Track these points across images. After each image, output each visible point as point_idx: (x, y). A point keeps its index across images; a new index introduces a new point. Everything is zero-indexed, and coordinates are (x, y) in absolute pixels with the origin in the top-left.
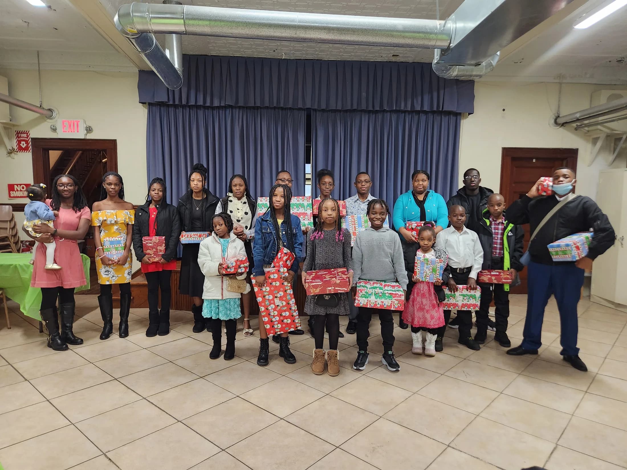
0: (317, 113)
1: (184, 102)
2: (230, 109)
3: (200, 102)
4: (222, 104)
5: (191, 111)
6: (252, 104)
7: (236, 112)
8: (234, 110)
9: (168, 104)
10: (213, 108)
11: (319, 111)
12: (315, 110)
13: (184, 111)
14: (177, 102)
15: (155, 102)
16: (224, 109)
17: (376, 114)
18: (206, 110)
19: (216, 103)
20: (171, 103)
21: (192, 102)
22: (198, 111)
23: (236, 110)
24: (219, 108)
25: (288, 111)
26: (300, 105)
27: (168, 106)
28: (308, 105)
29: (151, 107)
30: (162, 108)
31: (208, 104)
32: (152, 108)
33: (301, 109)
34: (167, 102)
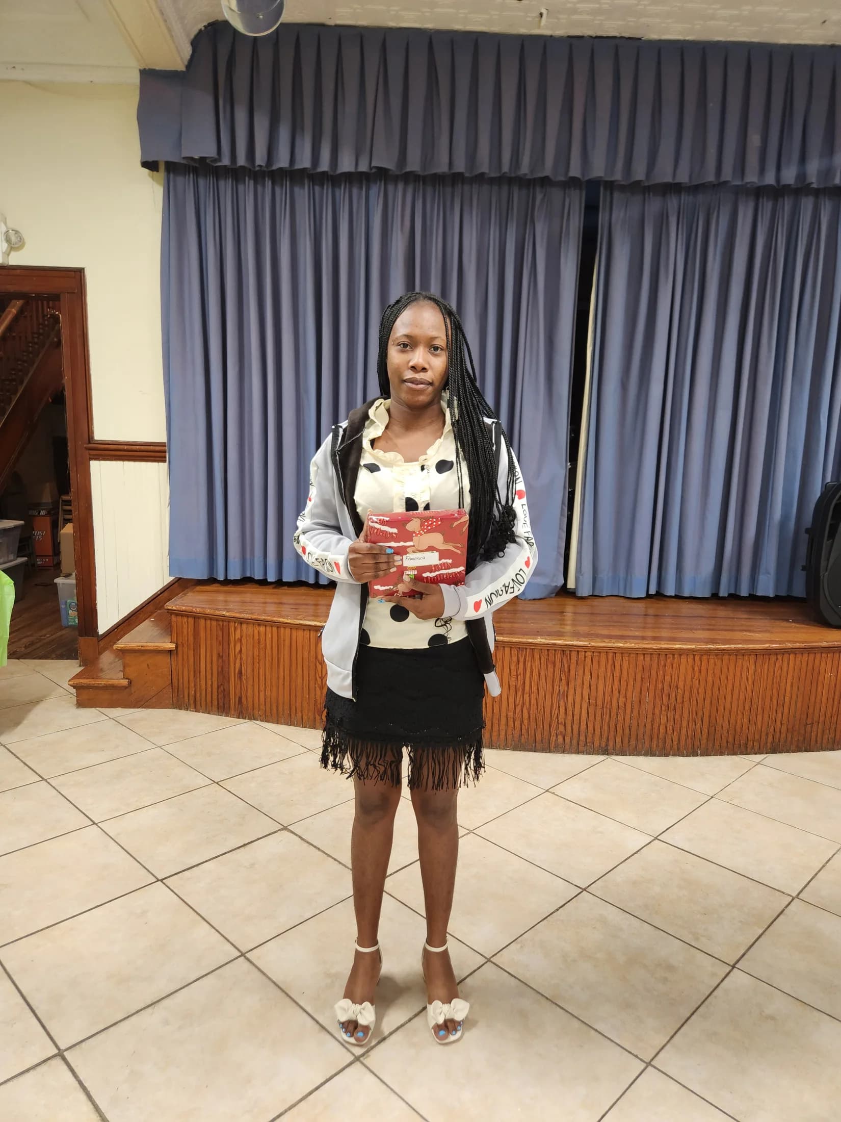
0: (616, 195)
1: (260, 159)
2: (381, 182)
3: (304, 161)
4: (363, 167)
5: (278, 190)
6: (442, 167)
8: (391, 188)
9: (216, 167)
10: (334, 179)
11: (623, 188)
12: (610, 186)
13: (259, 188)
14: (241, 161)
15: (184, 158)
16: (364, 182)
17: (776, 200)
18: (317, 188)
19: (346, 165)
20: (226, 161)
21: (282, 161)
22: (297, 190)
23: (396, 185)
24: (351, 178)
25: (538, 189)
26: (575, 171)
27: (219, 173)
28: (598, 170)
29: (172, 175)
30: (201, 182)
31: (324, 166)
32: (175, 182)
33: (573, 182)
34: (215, 160)
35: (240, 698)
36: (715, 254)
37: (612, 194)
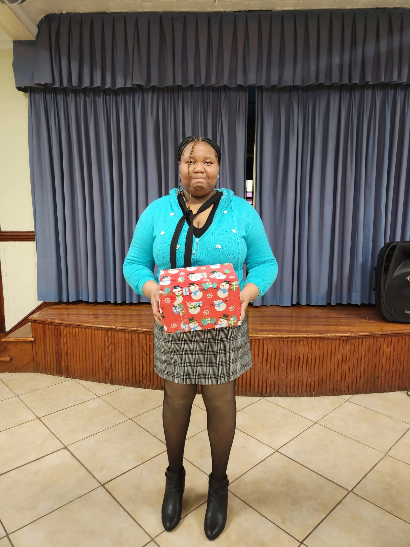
0: (265, 93)
2: (140, 92)
3: (98, 83)
4: (129, 85)
5: (87, 99)
6: (169, 83)
7: (149, 96)
8: (145, 95)
9: (53, 88)
10: (115, 92)
11: (268, 90)
12: (261, 89)
13: (78, 98)
14: (65, 84)
15: (36, 84)
16: (131, 93)
17: (351, 92)
18: (107, 97)
19: (120, 84)
20: (57, 85)
21: (86, 83)
22: (97, 98)
23: (148, 94)
24: (124, 91)
25: (222, 92)
26: (240, 81)
27: (55, 91)
28: (252, 80)
29: (32, 94)
30: (48, 97)
31: (108, 85)
32: (34, 97)
33: (240, 88)
34: (52, 85)
35: (68, 367)
36: (319, 122)
37: (262, 93)
